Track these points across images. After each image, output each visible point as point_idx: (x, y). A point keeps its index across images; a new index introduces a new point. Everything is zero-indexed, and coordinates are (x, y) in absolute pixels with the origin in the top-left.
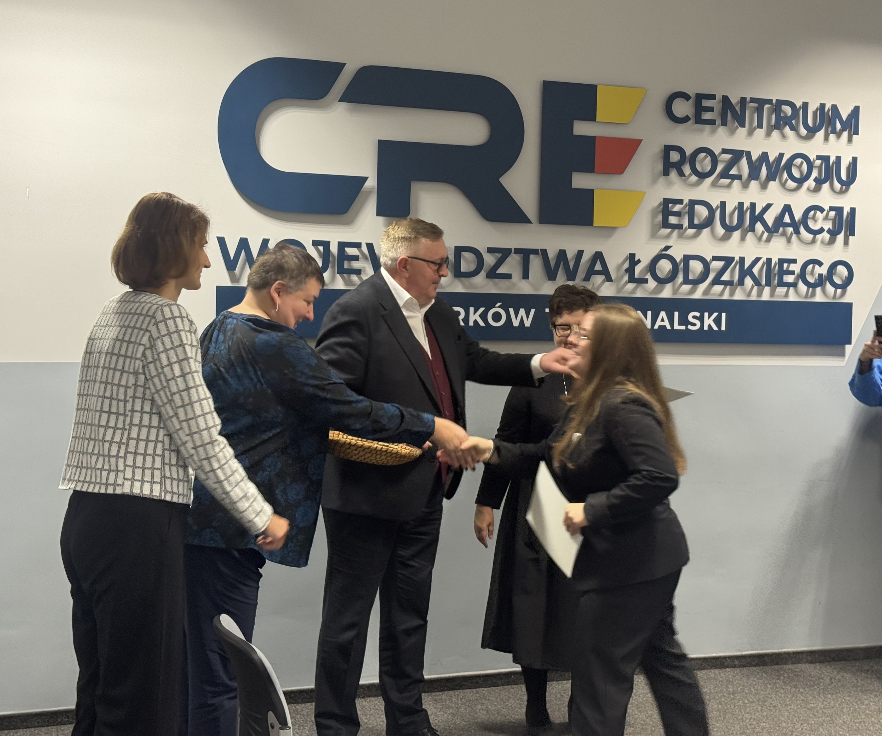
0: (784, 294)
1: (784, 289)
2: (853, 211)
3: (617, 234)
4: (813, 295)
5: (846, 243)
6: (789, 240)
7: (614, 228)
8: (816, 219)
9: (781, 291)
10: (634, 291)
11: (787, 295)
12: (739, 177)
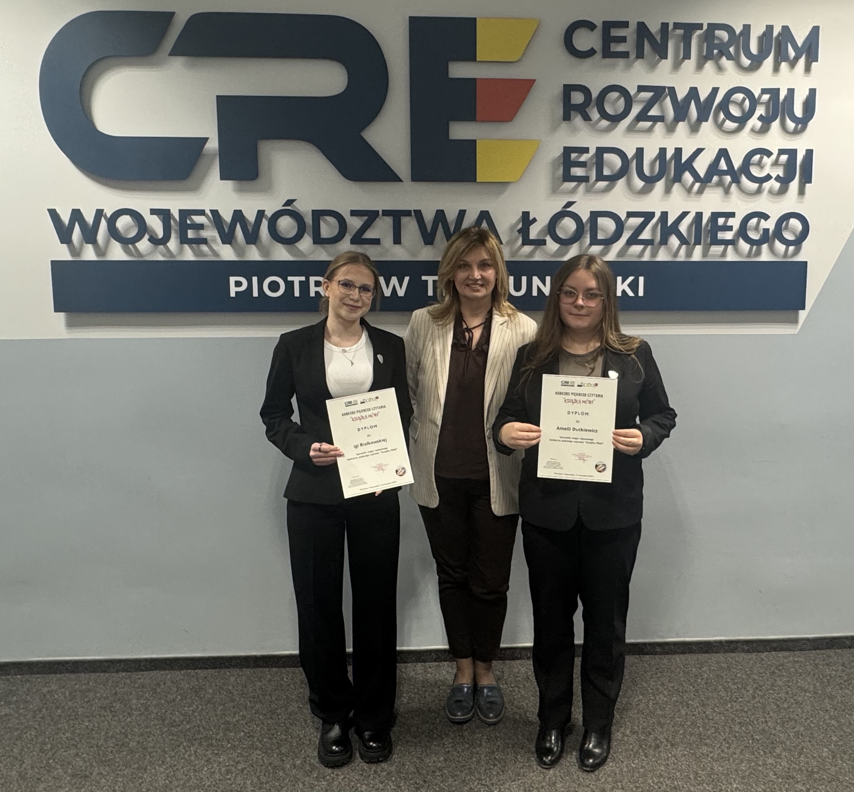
0: (720, 253)
1: (721, 248)
2: (809, 153)
3: (510, 190)
4: (758, 253)
5: (802, 192)
6: (727, 191)
7: (505, 184)
8: (762, 165)
9: (716, 250)
10: (532, 254)
11: (724, 254)
12: (661, 119)
